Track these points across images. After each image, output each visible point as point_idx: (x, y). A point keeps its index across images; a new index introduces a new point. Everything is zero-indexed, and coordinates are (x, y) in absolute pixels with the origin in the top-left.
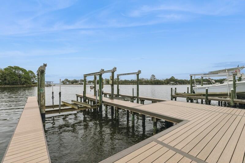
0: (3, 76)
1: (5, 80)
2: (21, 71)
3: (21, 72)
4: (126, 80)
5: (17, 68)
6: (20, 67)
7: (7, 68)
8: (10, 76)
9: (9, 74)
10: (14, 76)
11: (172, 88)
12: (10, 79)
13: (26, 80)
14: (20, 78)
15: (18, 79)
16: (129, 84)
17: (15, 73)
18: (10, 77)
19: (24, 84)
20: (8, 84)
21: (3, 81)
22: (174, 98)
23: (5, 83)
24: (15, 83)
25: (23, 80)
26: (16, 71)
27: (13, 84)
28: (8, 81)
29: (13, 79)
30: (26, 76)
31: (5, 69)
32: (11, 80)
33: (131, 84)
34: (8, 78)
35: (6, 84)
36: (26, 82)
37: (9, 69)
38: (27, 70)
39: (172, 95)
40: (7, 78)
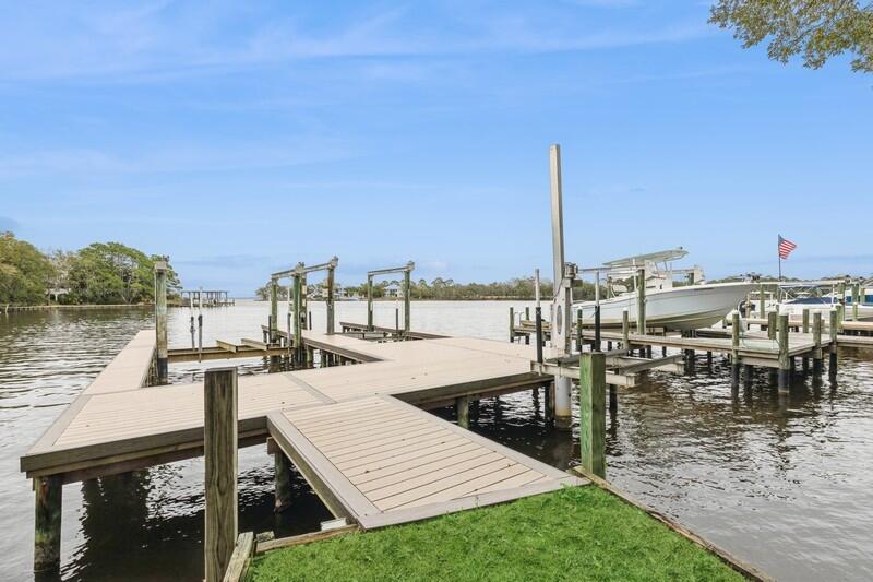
0: (78, 274)
1: (83, 286)
2: (129, 258)
3: (128, 261)
4: (475, 284)
5: (117, 249)
6: (127, 246)
7: (88, 249)
8: (97, 274)
9: (94, 268)
10: (110, 276)
11: (512, 309)
12: (96, 283)
13: (146, 287)
14: (125, 279)
15: (122, 282)
16: (484, 299)
17: (111, 264)
18: (99, 277)
19: (138, 300)
20: (91, 301)
21: (76, 289)
22: (519, 334)
23: (81, 297)
24: (111, 298)
25: (136, 286)
26: (116, 259)
27: (105, 300)
28: (91, 290)
29: (106, 283)
30: (144, 273)
31: (82, 253)
32: (98, 286)
33: (492, 299)
34: (91, 280)
35: (85, 299)
36: (144, 293)
37: (93, 251)
38: (148, 255)
39: (512, 330)
40: (88, 281)
